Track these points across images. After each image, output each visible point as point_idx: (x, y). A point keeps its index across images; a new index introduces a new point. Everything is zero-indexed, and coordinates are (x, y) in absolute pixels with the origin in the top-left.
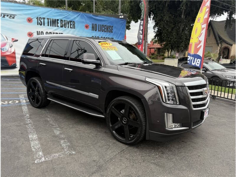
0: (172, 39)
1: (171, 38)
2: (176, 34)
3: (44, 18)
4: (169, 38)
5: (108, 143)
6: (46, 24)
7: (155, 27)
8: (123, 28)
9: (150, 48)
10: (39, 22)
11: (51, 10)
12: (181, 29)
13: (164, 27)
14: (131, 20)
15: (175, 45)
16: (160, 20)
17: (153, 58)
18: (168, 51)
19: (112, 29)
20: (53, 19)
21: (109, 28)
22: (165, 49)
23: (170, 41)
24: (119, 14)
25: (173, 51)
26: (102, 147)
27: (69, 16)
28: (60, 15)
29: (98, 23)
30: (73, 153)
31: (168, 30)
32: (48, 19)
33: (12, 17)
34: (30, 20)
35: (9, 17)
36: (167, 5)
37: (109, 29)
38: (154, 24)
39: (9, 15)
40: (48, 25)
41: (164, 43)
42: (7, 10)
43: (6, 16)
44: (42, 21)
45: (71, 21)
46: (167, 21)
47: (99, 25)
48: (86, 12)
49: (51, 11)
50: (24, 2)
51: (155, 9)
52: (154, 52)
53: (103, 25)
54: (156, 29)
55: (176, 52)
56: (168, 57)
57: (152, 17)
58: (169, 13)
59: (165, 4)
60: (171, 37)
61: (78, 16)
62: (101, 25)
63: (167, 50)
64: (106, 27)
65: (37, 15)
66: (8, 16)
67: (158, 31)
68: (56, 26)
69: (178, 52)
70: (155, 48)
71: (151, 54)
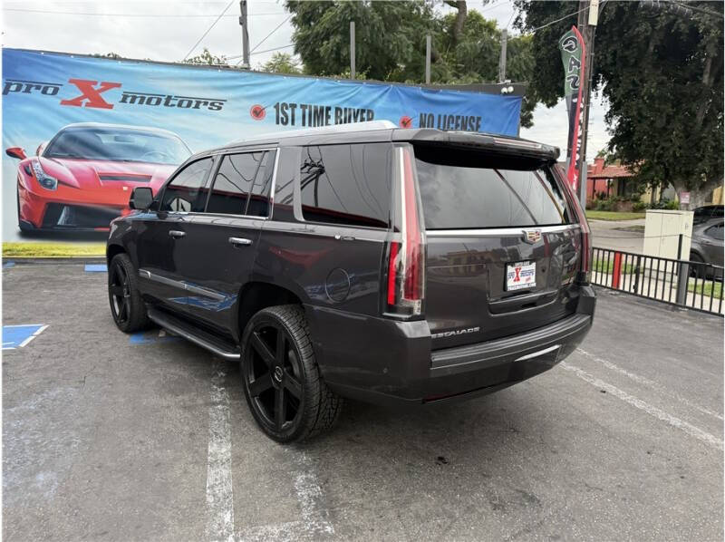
0: (668, 149)
1: (663, 148)
2: (681, 134)
3: (293, 106)
4: (657, 146)
5: (447, 507)
6: (298, 121)
7: (611, 116)
8: (510, 123)
9: (594, 179)
10: (281, 115)
11: (313, 83)
12: (700, 118)
13: (640, 114)
14: (537, 101)
15: (677, 168)
16: (627, 95)
17: (603, 206)
18: (654, 187)
19: (478, 126)
20: (316, 107)
21: (470, 123)
22: (644, 182)
23: (660, 156)
24: (501, 83)
25: (670, 185)
26: (427, 518)
27: (359, 97)
28: (334, 96)
29: (438, 111)
30: (329, 529)
31: (653, 123)
32: (303, 107)
33: (216, 105)
34: (258, 113)
35: (209, 106)
36: (652, 48)
37: (469, 127)
38: (608, 109)
39: (210, 102)
40: (304, 124)
41: (640, 164)
42: (205, 89)
43: (201, 105)
44: (289, 112)
45: (363, 111)
46: (651, 97)
47: (440, 116)
48: (406, 82)
49: (312, 86)
50: (246, 66)
51: (614, 64)
52: (606, 191)
53: (451, 116)
54: (615, 122)
55: (680, 189)
56: (654, 206)
57: (601, 86)
58: (659, 72)
59: (647, 45)
60: (663, 144)
61: (383, 94)
62: (445, 116)
63: (649, 185)
64: (460, 122)
65: (275, 99)
66: (206, 104)
67: (620, 128)
68: (322, 125)
69: (689, 189)
70: (610, 178)
71: (598, 195)
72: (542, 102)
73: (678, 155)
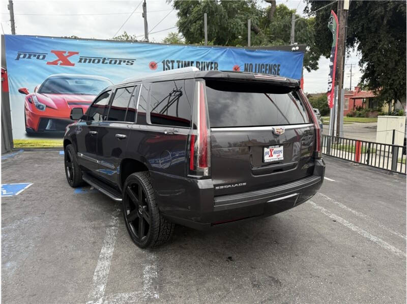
0: (396, 80)
1: (393, 80)
3: (173, 61)
4: (389, 79)
7: (363, 62)
8: (297, 67)
9: (354, 99)
10: (166, 67)
11: (183, 48)
13: (379, 60)
14: (320, 55)
15: (402, 91)
16: (371, 50)
17: (360, 114)
18: (390, 103)
19: (279, 70)
20: (185, 62)
21: (274, 68)
22: (383, 100)
23: (391, 85)
24: (292, 45)
25: (398, 101)
27: (210, 55)
28: (196, 55)
29: (255, 62)
31: (386, 65)
32: (178, 62)
33: (131, 62)
34: (153, 66)
35: (126, 62)
36: (385, 22)
37: (273, 70)
38: (361, 58)
39: (127, 60)
41: (380, 89)
42: (124, 53)
44: (170, 65)
45: (212, 63)
46: (386, 51)
47: (256, 65)
48: (237, 46)
49: (183, 50)
50: (146, 40)
51: (363, 32)
52: (361, 105)
53: (263, 65)
54: (365, 65)
55: (404, 103)
56: (390, 114)
57: (356, 45)
58: (390, 35)
60: (394, 78)
61: (223, 53)
62: (259, 65)
63: (385, 102)
64: (268, 67)
65: (162, 58)
66: (124, 61)
67: (368, 69)
70: (363, 98)
71: (357, 108)
72: (324, 55)
73: (402, 84)
